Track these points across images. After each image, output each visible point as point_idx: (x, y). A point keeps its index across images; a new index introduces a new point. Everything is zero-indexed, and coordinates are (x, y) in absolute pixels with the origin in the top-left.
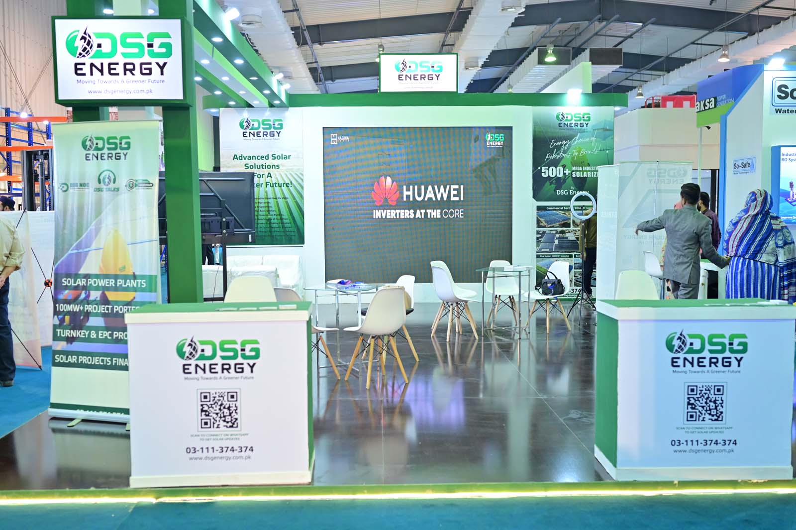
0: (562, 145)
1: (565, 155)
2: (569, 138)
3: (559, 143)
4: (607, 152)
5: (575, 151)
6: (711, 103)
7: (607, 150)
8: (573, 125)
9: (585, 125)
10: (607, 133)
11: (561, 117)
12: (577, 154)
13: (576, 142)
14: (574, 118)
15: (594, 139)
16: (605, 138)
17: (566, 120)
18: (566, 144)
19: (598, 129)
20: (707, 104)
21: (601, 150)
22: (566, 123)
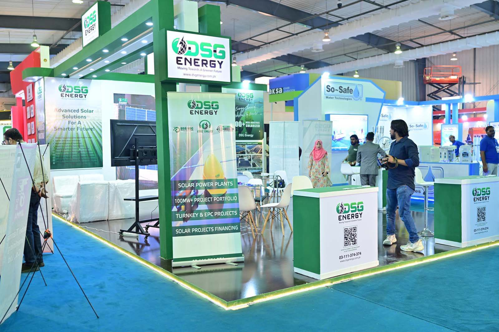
0: (241, 110)
1: (242, 115)
2: (244, 106)
3: (239, 109)
4: (261, 114)
5: (247, 113)
6: (280, 91)
7: (261, 113)
8: (246, 99)
9: (251, 100)
10: (261, 104)
11: (240, 95)
12: (247, 115)
13: (247, 109)
14: (246, 96)
15: (255, 107)
16: (260, 107)
17: (243, 97)
18: (242, 110)
19: (257, 102)
20: (276, 90)
21: (258, 113)
22: (242, 98)
